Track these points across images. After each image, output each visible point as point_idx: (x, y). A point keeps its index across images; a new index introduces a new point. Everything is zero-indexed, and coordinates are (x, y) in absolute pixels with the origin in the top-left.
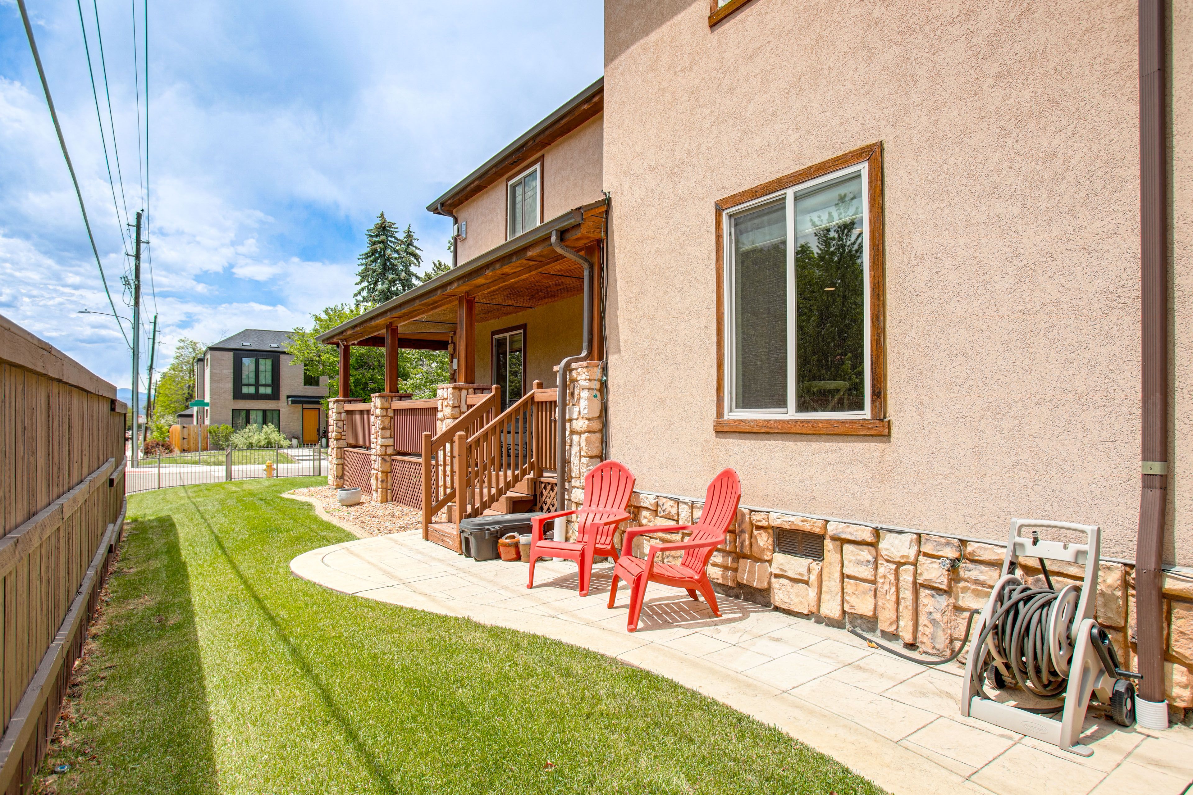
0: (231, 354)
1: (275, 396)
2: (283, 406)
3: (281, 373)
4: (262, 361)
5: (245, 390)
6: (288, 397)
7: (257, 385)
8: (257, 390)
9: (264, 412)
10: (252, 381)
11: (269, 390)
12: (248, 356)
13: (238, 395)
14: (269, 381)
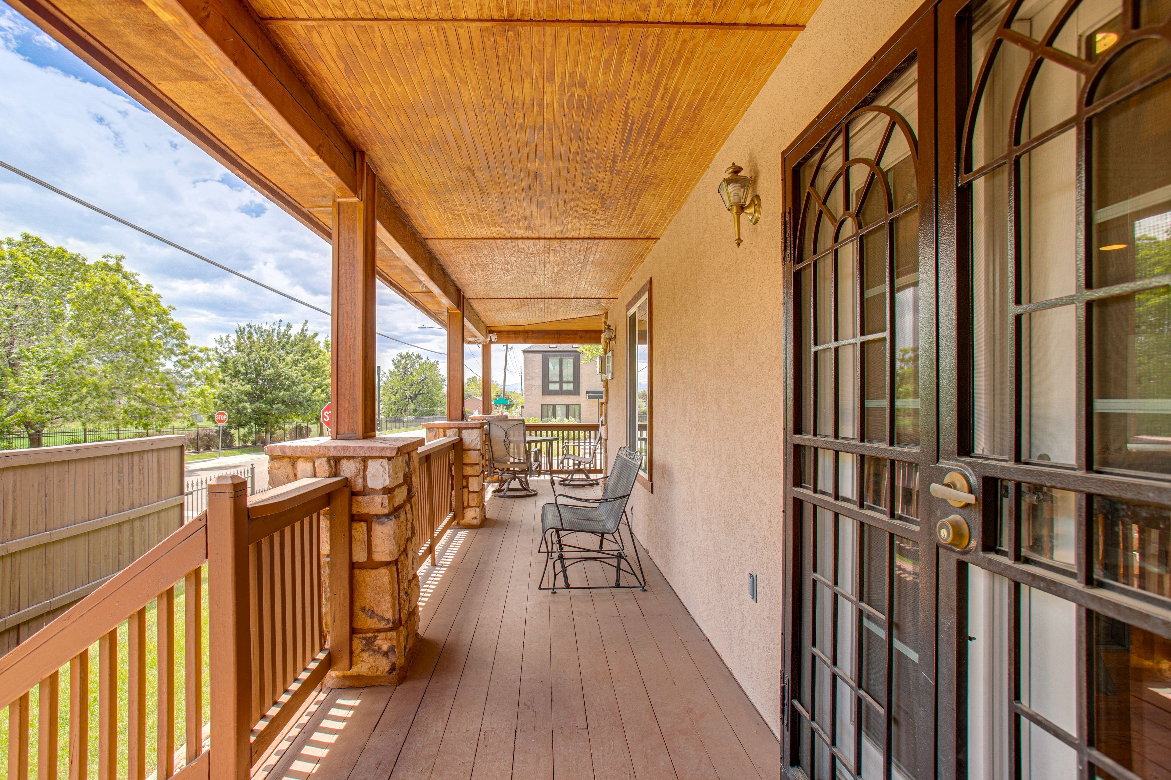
0: (540, 355)
1: (576, 392)
2: (583, 399)
3: (581, 371)
4: (565, 361)
5: (552, 387)
6: (588, 392)
7: (561, 382)
8: (561, 387)
9: (568, 406)
10: (557, 379)
11: (570, 387)
12: (554, 357)
13: (546, 391)
14: (571, 379)
